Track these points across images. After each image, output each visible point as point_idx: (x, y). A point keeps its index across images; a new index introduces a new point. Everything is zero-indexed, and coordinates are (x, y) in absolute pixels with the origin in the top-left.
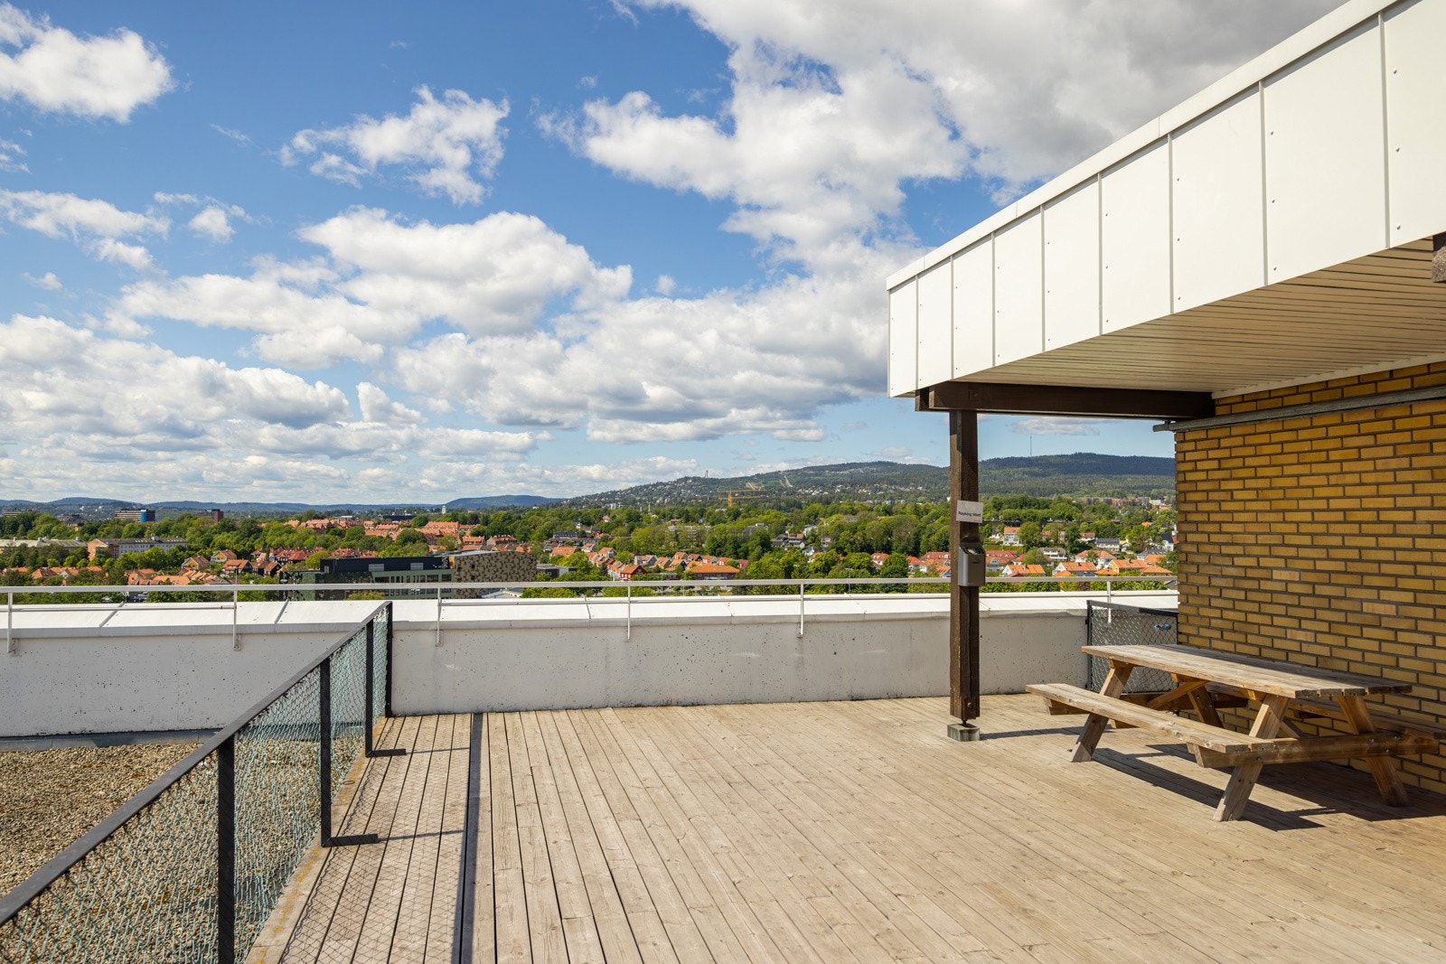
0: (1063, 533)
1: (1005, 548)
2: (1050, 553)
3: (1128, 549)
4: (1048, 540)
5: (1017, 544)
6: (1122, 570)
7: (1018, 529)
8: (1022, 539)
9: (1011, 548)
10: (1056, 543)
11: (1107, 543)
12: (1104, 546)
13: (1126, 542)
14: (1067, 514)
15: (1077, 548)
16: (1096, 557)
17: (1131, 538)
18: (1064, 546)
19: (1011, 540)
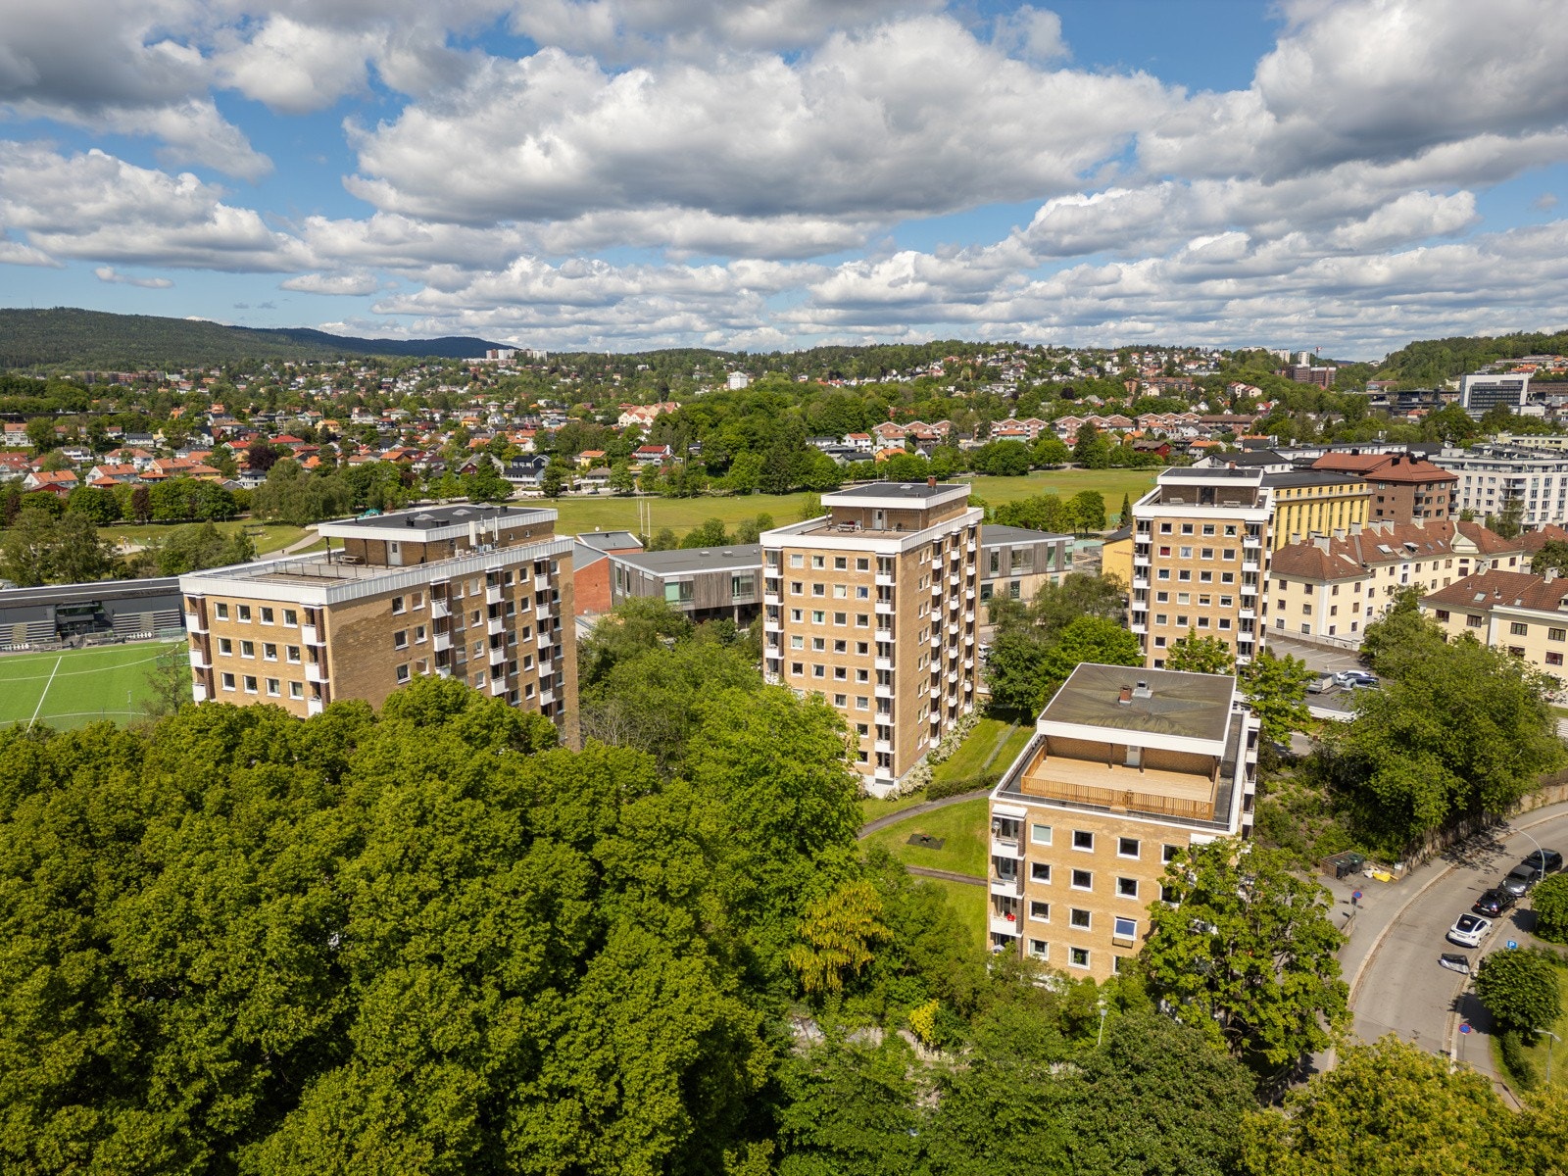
0: (84, 429)
1: (9, 449)
2: (71, 453)
3: (164, 444)
4: (65, 438)
5: (25, 444)
6: (165, 471)
7: (24, 426)
8: (31, 437)
9: (17, 449)
10: (76, 442)
11: (139, 439)
12: (136, 442)
13: (160, 436)
14: (79, 403)
15: (105, 447)
16: (131, 456)
17: (164, 433)
18: (86, 444)
19: (17, 440)
